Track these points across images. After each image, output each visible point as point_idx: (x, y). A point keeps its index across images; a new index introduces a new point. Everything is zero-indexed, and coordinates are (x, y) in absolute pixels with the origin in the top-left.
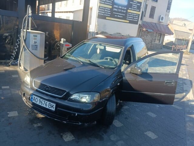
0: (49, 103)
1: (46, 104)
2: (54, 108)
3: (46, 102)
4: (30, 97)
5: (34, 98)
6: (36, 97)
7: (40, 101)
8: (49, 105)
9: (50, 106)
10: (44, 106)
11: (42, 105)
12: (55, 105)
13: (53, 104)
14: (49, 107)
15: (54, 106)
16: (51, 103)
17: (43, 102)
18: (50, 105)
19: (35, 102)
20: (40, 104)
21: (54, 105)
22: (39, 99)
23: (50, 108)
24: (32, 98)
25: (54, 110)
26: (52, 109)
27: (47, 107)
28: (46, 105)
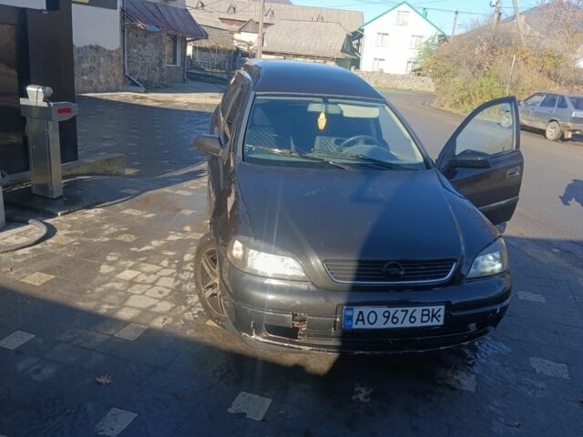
0: (423, 310)
3: (410, 309)
5: (361, 313)
6: (366, 310)
7: (387, 315)
8: (423, 315)
9: (426, 318)
11: (399, 325)
13: (436, 308)
14: (422, 322)
16: (430, 308)
18: (428, 315)
19: (367, 326)
21: (441, 310)
22: (380, 310)
23: (429, 323)
24: (350, 318)
25: (441, 323)
27: (418, 324)
28: (412, 320)
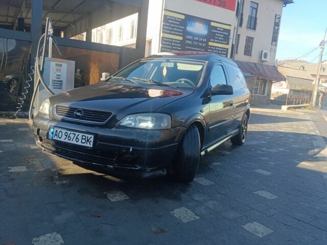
0: (83, 136)
1: (77, 138)
2: (92, 143)
3: (77, 134)
4: (48, 133)
6: (59, 130)
7: (66, 134)
8: (82, 139)
9: (84, 141)
10: (74, 142)
11: (70, 142)
12: (93, 136)
13: (90, 136)
14: (82, 143)
15: (92, 140)
16: (86, 135)
17: (72, 136)
18: (85, 139)
19: (58, 139)
20: (67, 141)
22: (64, 131)
23: (85, 145)
24: (52, 133)
25: (91, 146)
26: (88, 145)
27: (79, 143)
28: (77, 140)
